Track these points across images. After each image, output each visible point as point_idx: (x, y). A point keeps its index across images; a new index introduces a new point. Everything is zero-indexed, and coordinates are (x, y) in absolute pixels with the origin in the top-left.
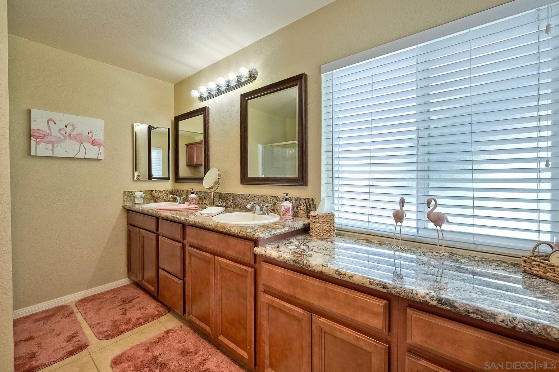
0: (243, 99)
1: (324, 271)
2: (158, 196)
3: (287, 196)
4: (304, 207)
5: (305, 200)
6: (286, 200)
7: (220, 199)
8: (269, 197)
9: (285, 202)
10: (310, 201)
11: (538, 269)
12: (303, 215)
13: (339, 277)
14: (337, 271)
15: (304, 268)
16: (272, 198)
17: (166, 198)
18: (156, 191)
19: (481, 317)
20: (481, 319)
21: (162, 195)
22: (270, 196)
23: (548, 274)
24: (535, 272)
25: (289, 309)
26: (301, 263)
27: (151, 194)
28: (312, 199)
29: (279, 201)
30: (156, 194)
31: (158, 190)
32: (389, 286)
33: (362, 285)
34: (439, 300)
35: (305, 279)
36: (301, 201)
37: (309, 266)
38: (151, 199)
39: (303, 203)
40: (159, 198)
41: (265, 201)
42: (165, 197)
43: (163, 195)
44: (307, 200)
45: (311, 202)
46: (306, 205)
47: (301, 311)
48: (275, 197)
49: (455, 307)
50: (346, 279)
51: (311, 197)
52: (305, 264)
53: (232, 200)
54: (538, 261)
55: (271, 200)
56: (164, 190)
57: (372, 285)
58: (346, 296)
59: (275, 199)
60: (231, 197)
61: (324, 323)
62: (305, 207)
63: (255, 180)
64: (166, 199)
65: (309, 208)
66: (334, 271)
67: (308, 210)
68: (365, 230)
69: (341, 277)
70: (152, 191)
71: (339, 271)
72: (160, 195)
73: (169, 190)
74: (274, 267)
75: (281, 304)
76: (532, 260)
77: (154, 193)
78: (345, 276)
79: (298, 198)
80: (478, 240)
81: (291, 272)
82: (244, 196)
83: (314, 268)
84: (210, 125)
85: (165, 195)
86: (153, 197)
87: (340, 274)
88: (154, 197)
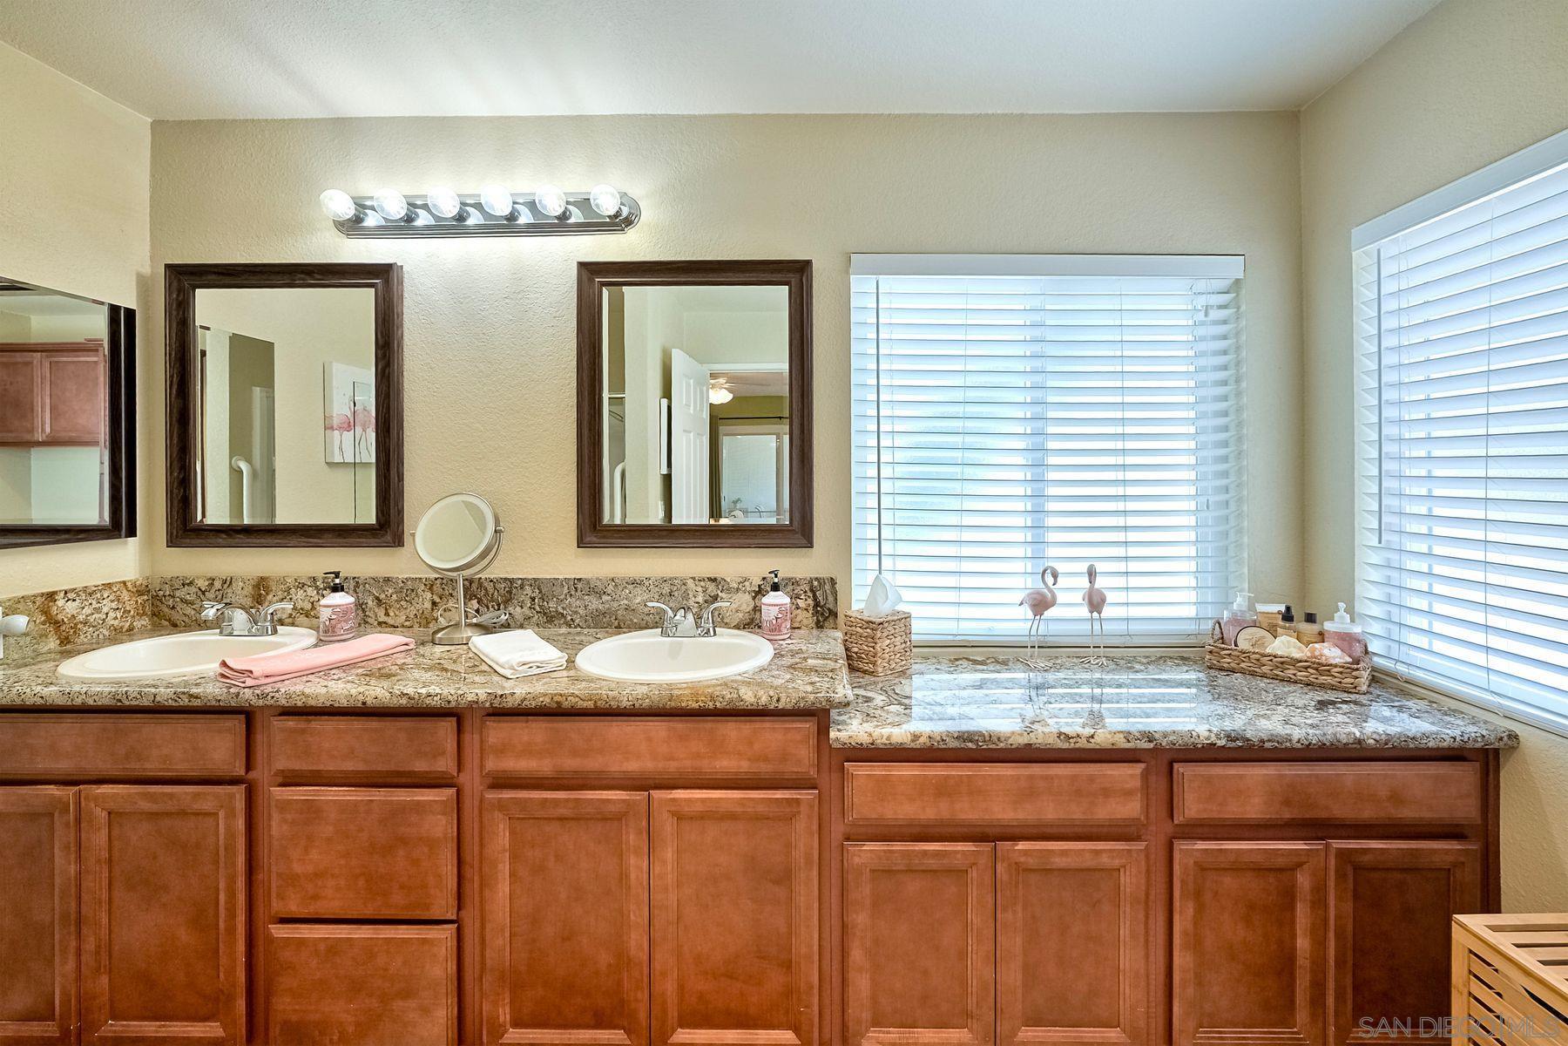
0: (585, 278)
1: (1036, 741)
2: (81, 618)
3: (776, 576)
4: (806, 600)
5: (811, 581)
6: (775, 588)
7: (471, 599)
8: (690, 582)
9: (772, 593)
10: (825, 583)
11: (1230, 661)
12: (805, 622)
13: (1066, 746)
14: (1060, 734)
15: (985, 747)
16: (702, 584)
17: (116, 618)
18: (71, 596)
19: (1276, 744)
20: (1276, 747)
21: (98, 610)
22: (694, 579)
23: (1243, 665)
24: (1225, 665)
25: (937, 854)
26: (977, 738)
27: (46, 612)
28: (832, 578)
29: (729, 590)
30: (71, 608)
31: (79, 585)
32: (1157, 736)
33: (1111, 747)
34: (1228, 737)
35: (980, 771)
36: (799, 585)
37: (999, 739)
38: (44, 636)
39: (806, 592)
40: (85, 623)
41: (676, 594)
42: (112, 615)
43: (105, 610)
44: (816, 583)
45: (827, 587)
46: (814, 595)
47: (969, 847)
48: (714, 580)
49: (1248, 740)
50: (1082, 744)
51: (824, 574)
52: (987, 738)
53: (533, 599)
54: (1229, 649)
55: (700, 589)
56: (109, 586)
57: (1129, 742)
58: (1074, 778)
59: (711, 587)
60: (530, 593)
61: (1026, 853)
62: (810, 601)
63: (637, 533)
64: (116, 623)
65: (822, 604)
66: (1056, 735)
67: (819, 609)
68: (950, 638)
69: (1072, 744)
70: (51, 596)
71: (1065, 734)
72: (87, 610)
73: (129, 584)
74: (889, 766)
75: (915, 850)
76: (1220, 648)
77: (60, 603)
78: (1079, 740)
79: (790, 579)
80: (1135, 627)
81: (940, 767)
82: (588, 583)
83: (1010, 741)
84: (405, 334)
85: (114, 605)
86: (56, 622)
87: (1068, 737)
88: (57, 624)
